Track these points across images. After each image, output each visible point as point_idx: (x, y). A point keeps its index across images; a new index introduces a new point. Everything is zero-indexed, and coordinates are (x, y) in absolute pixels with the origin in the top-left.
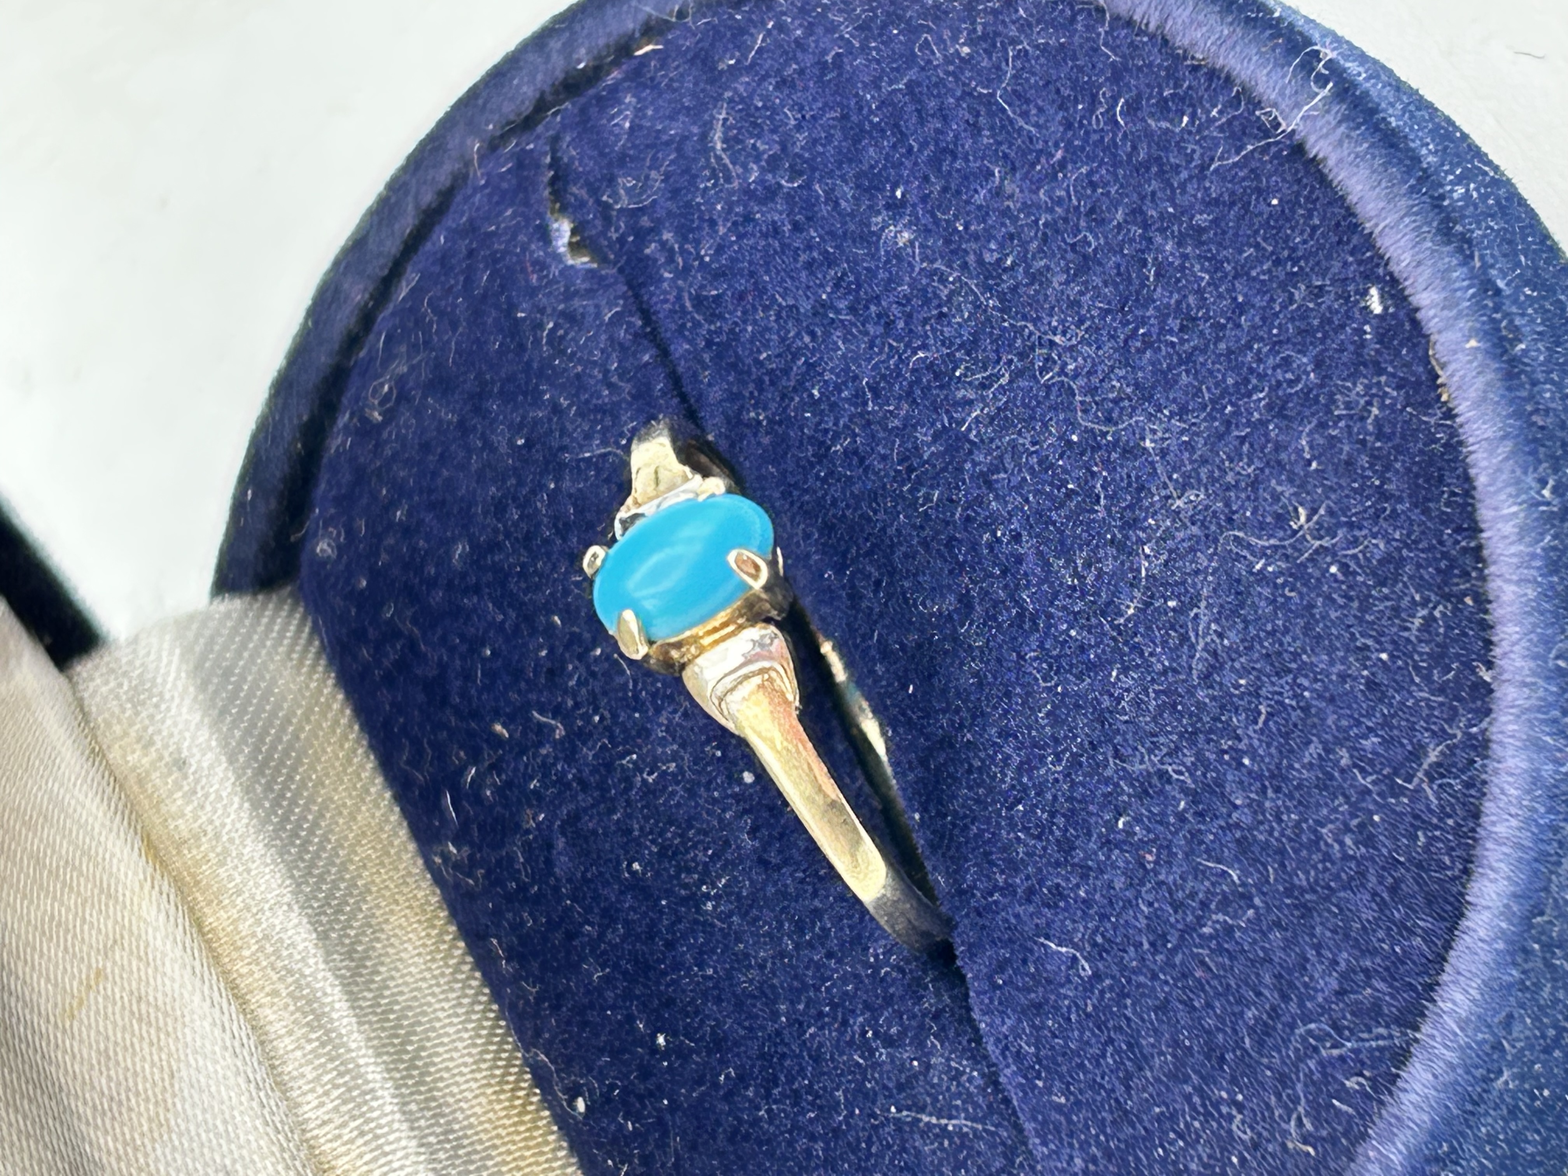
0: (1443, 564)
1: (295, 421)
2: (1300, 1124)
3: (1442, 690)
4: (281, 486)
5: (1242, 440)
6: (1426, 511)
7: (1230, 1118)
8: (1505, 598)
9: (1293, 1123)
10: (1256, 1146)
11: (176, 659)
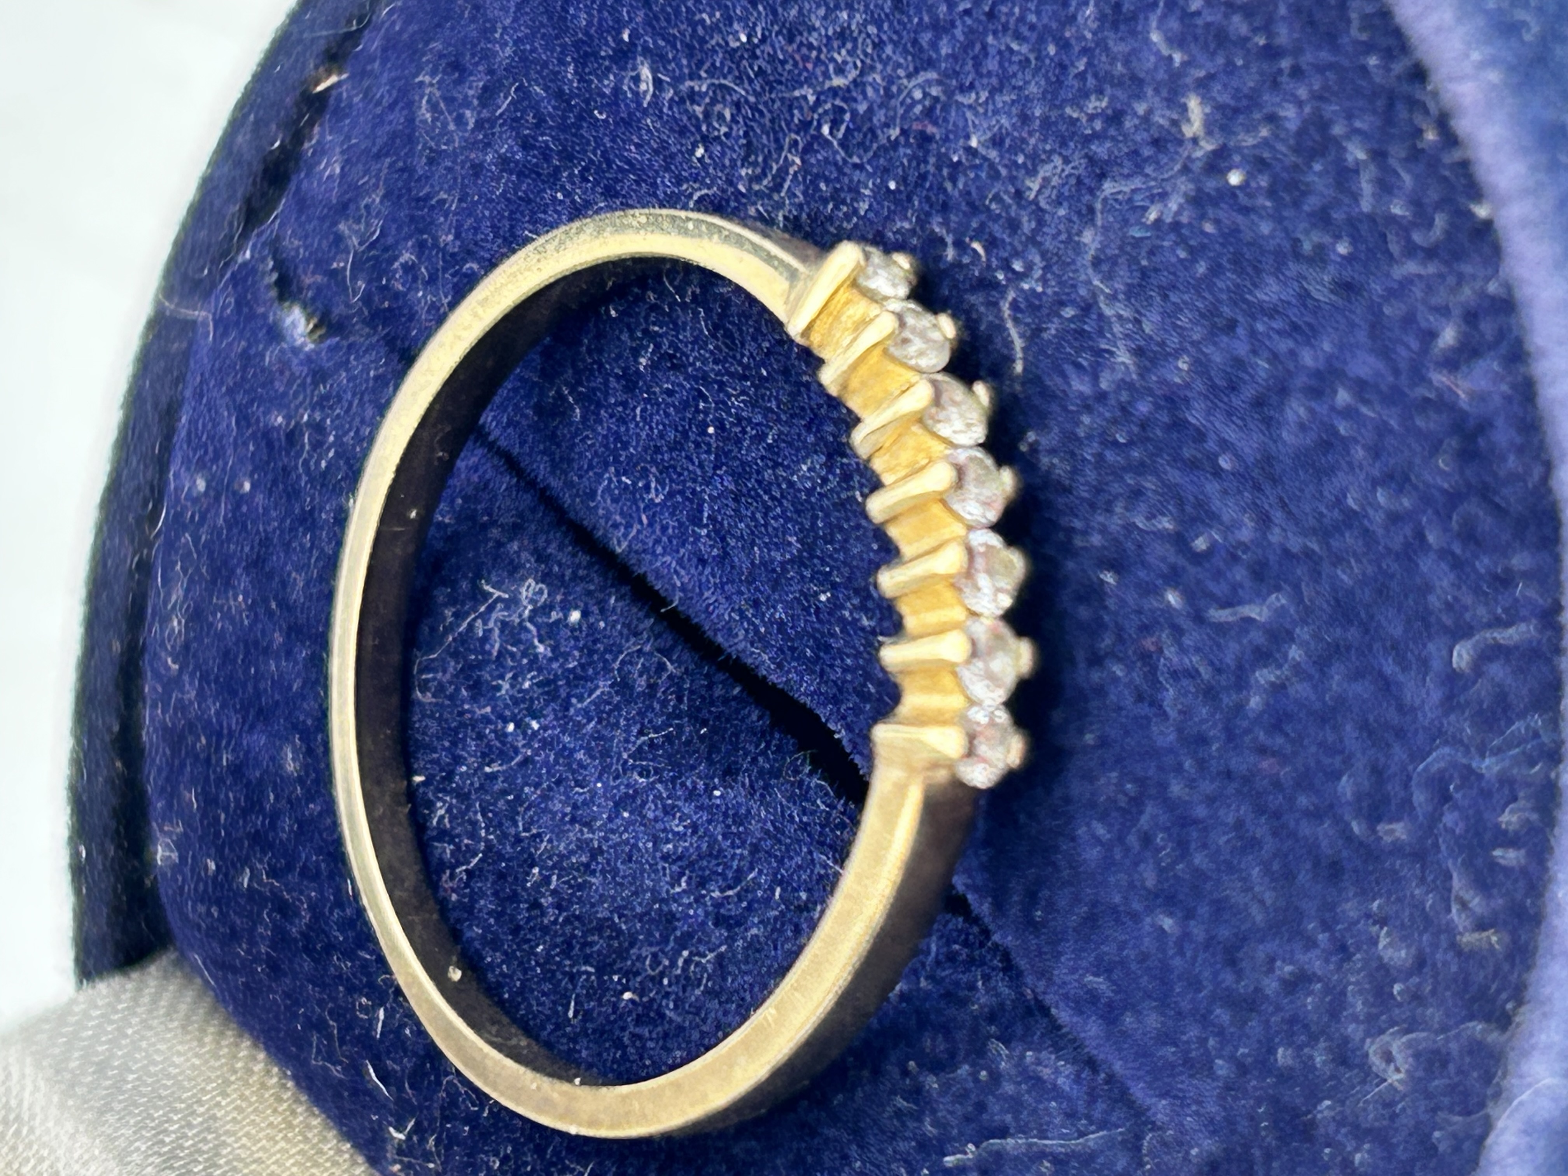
0: (1380, 103)
1: (107, 738)
2: (1464, 905)
3: (1431, 253)
4: (113, 824)
5: (1081, 76)
6: (1335, 48)
7: (1374, 941)
8: (1467, 101)
9: (1454, 909)
10: (1420, 963)
11: (28, 1071)
